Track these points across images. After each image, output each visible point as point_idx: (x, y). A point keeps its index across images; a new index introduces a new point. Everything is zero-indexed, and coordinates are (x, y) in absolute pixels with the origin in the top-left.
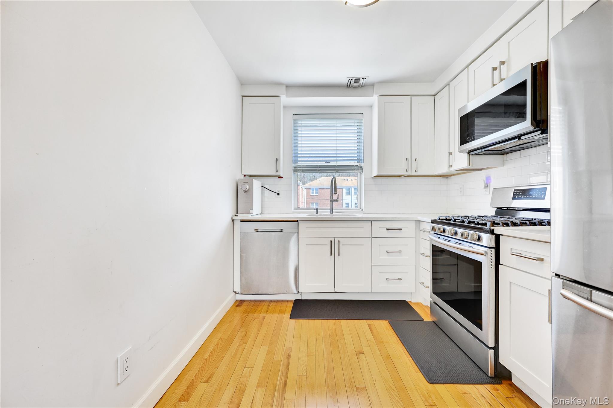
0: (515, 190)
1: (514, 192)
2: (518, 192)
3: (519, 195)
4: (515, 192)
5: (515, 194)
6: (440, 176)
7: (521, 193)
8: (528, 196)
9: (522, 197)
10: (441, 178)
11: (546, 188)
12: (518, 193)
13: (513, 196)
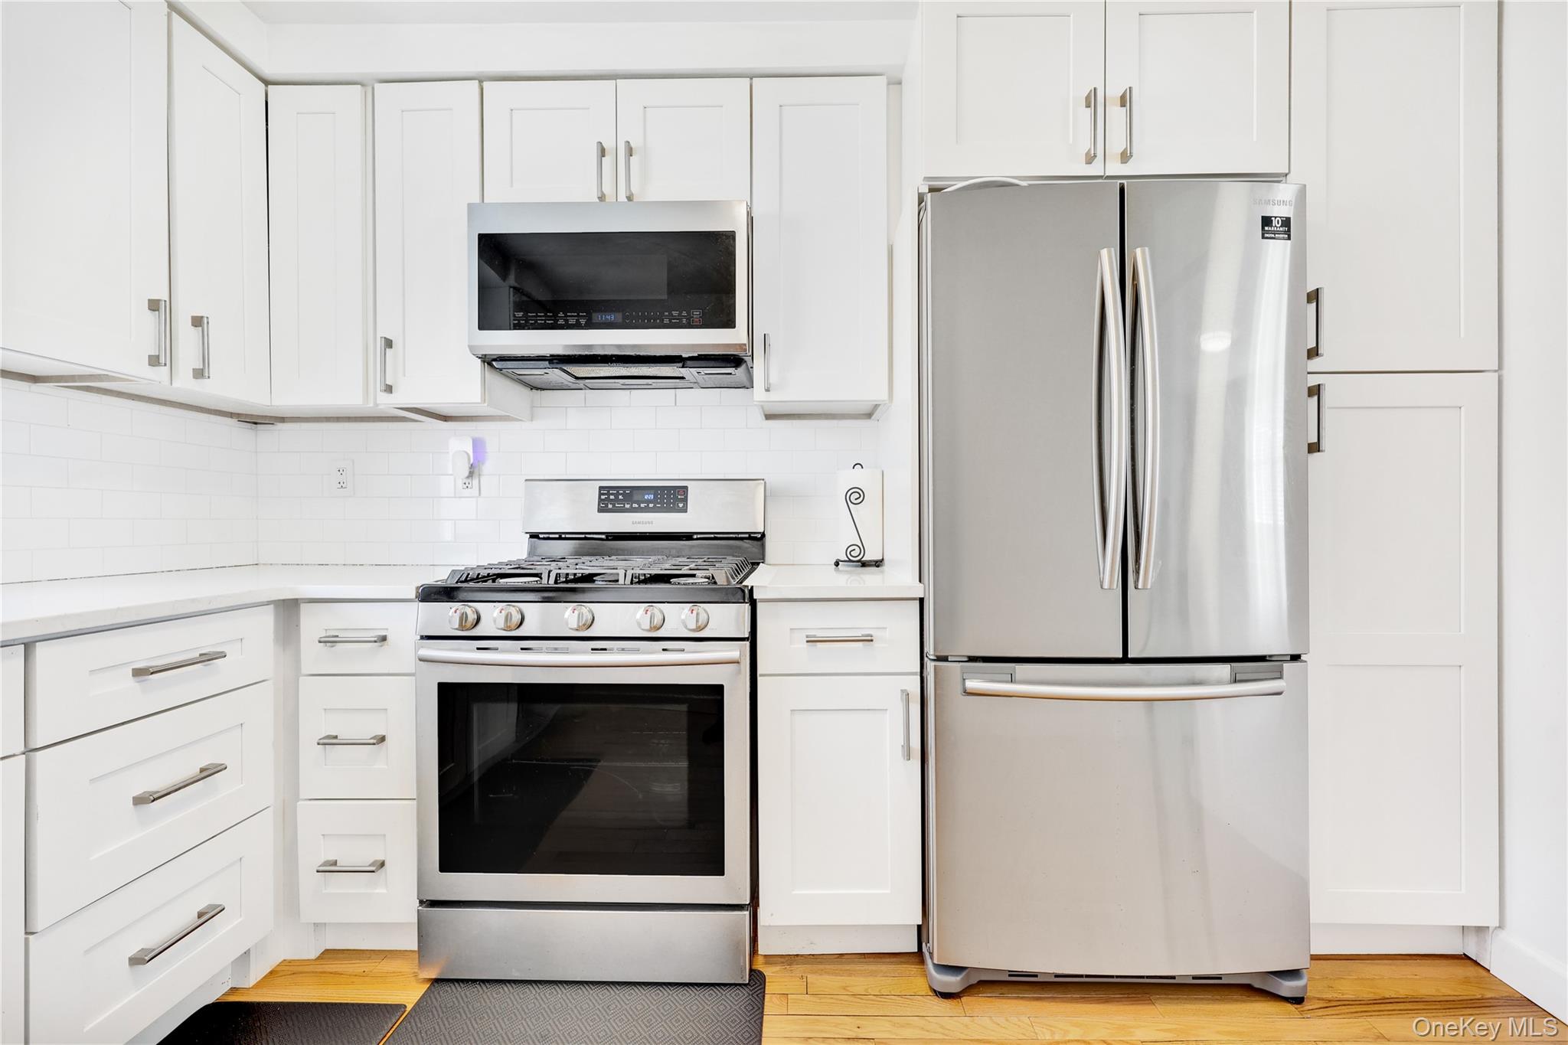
0: (601, 488)
1: (600, 494)
2: (612, 494)
3: (617, 499)
4: (603, 494)
5: (603, 497)
6: (231, 415)
7: (620, 497)
8: (642, 505)
9: (627, 506)
10: (233, 421)
11: (686, 487)
12: (612, 497)
13: (599, 502)
